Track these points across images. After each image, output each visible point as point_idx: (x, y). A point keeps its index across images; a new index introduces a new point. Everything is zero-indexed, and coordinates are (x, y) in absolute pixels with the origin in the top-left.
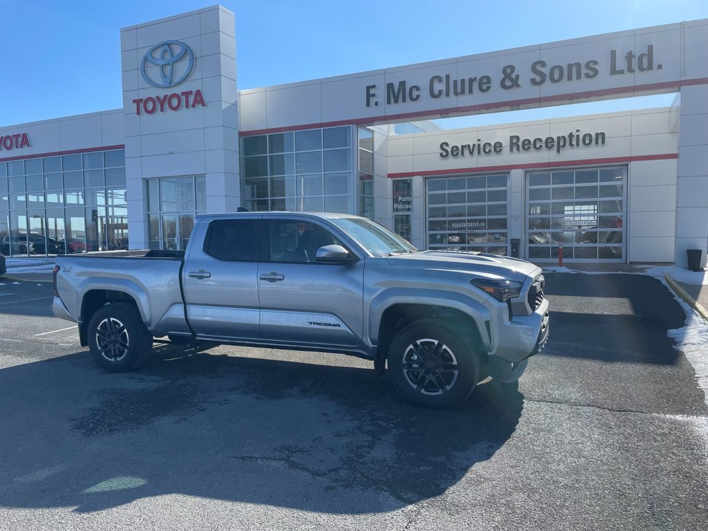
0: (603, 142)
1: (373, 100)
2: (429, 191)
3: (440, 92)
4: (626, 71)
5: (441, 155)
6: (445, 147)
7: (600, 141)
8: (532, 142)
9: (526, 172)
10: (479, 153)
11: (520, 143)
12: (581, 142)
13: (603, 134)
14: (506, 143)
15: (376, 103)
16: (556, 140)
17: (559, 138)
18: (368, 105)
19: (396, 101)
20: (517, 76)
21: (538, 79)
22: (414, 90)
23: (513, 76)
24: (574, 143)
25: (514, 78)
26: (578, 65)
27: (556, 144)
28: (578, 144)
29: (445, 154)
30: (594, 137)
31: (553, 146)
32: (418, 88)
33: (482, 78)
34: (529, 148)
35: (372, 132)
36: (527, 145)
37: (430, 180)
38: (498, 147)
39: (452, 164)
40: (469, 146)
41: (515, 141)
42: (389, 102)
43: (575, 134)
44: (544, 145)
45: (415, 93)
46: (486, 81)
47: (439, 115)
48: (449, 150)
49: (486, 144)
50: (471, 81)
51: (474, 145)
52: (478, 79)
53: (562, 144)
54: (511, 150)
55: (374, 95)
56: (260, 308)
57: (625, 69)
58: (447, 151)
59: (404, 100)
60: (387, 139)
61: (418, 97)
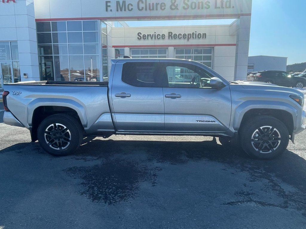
0: (205, 37)
1: (109, 9)
2: (132, 55)
3: (143, 8)
4: (221, 8)
5: (138, 38)
6: (140, 35)
7: (204, 37)
8: (178, 35)
9: (174, 48)
10: (155, 38)
11: (173, 35)
12: (197, 37)
13: (205, 34)
14: (167, 35)
15: (111, 10)
16: (187, 35)
17: (188, 34)
18: (107, 10)
19: (121, 10)
20: (177, 5)
21: (186, 7)
22: (130, 6)
23: (175, 4)
24: (194, 37)
25: (176, 5)
26: (202, 2)
27: (187, 37)
28: (196, 38)
29: (140, 38)
30: (202, 35)
31: (186, 37)
32: (132, 5)
33: (161, 4)
34: (176, 38)
35: (106, 24)
36: (175, 37)
37: (132, 49)
38: (163, 36)
39: (143, 43)
40: (151, 35)
41: (170, 34)
42: (117, 10)
43: (195, 33)
44: (182, 37)
45: (130, 7)
46: (163, 5)
47: (137, 19)
48: (142, 36)
49: (158, 34)
50: (157, 4)
51: (153, 35)
52: (160, 4)
53: (189, 37)
54: (169, 38)
55: (110, 6)
56: (165, 114)
57: (221, 7)
58: (140, 37)
59: (125, 10)
60: (112, 29)
61: (132, 9)
